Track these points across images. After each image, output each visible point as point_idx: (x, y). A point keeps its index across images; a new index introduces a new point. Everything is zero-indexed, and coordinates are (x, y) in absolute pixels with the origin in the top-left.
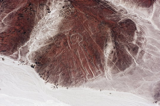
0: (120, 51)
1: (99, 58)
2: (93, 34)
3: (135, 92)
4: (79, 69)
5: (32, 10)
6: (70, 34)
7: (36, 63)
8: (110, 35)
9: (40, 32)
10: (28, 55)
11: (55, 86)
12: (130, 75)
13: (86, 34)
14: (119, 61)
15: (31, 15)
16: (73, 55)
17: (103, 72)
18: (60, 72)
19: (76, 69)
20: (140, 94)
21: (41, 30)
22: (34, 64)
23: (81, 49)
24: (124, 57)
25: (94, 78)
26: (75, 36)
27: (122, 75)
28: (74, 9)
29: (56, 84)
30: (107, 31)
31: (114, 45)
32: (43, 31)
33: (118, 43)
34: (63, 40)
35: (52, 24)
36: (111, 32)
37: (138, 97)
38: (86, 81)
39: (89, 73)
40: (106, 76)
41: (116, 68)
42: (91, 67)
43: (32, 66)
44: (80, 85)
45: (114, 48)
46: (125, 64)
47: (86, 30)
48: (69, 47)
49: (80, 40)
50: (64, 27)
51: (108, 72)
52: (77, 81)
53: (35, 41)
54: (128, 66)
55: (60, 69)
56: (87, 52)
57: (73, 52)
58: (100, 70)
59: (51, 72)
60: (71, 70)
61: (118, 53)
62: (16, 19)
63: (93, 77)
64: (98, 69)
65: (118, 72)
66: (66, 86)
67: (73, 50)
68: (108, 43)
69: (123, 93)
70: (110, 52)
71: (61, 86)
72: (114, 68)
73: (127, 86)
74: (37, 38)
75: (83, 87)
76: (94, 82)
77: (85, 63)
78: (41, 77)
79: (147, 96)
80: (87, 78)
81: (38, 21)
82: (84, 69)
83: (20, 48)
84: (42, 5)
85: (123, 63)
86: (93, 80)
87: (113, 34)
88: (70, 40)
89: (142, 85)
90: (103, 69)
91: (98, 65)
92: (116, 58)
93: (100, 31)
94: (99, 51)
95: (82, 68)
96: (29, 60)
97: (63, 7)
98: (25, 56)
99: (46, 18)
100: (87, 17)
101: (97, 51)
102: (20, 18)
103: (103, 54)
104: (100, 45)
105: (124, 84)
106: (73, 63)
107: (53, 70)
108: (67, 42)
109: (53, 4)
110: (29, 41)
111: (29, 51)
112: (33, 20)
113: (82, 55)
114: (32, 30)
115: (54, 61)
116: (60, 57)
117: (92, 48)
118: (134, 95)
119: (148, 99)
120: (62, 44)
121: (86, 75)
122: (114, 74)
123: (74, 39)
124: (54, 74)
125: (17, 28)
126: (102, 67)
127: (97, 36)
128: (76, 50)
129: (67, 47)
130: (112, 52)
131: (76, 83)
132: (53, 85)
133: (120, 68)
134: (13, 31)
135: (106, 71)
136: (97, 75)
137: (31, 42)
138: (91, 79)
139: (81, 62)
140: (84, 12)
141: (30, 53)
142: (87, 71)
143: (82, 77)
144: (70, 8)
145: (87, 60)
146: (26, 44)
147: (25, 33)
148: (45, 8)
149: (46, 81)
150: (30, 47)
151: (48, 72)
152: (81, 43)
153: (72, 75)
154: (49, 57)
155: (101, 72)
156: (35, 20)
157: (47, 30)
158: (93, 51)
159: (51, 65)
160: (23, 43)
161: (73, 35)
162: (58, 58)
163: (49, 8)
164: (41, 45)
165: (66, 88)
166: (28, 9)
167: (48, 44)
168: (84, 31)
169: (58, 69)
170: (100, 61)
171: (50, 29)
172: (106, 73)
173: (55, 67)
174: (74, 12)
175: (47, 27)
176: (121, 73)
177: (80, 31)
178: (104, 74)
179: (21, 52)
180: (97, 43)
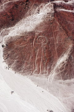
0: (70, 64)
1: (52, 62)
2: (57, 43)
3: (61, 99)
4: (31, 63)
5: (27, 5)
6: (39, 35)
7: (6, 45)
8: (70, 49)
9: (24, 25)
10: (6, 36)
11: (8, 67)
12: (67, 86)
13: (52, 41)
14: (64, 71)
15: (24, 10)
16: (33, 51)
17: (49, 74)
18: (17, 59)
19: (29, 62)
20: (64, 102)
21: (25, 23)
22: (5, 45)
23: (41, 50)
24: (71, 71)
25: (39, 75)
26: (42, 38)
27: (61, 83)
28: (53, 18)
29: (9, 66)
30: (69, 46)
31: (68, 58)
32: (25, 25)
33: (72, 58)
34: (31, 37)
35: (35, 22)
36: (72, 48)
37: (61, 104)
38: (31, 74)
39: (38, 69)
40: (49, 78)
41: (60, 75)
42: (41, 66)
43: (3, 46)
44: (26, 75)
45: (66, 60)
46: (68, 75)
47: (54, 38)
48: (32, 44)
49: (44, 43)
50: (39, 28)
51: (52, 75)
52: (25, 71)
53: (16, 29)
54: (70, 79)
55: (17, 57)
56: (45, 54)
57: (34, 49)
58: (47, 71)
59: (11, 56)
60: (26, 61)
61: (67, 65)
62: (12, 7)
63: (39, 73)
64: (46, 70)
65: (60, 79)
66: (15, 71)
67: (35, 47)
68: (65, 55)
69: (52, 95)
70: (62, 62)
71: (12, 70)
72: (58, 75)
73: (59, 92)
74: (19, 28)
75: (27, 78)
76: (37, 78)
77: (39, 61)
78: (3, 56)
79: (67, 107)
80: (34, 73)
81: (28, 16)
82: (36, 65)
83: (4, 30)
84: (37, 5)
85: (67, 74)
86: (37, 76)
87: (72, 50)
88: (36, 39)
89: (70, 97)
90: (50, 72)
91: (48, 68)
92: (63, 68)
93: (64, 44)
94: (55, 57)
95: (34, 63)
96: (3, 41)
97: (48, 14)
98: (3, 37)
99: (34, 16)
100: (60, 29)
101: (53, 57)
102: (15, 8)
103: (56, 61)
104: (58, 54)
105: (58, 89)
106: (30, 57)
107: (13, 55)
108: (33, 40)
109: (44, 8)
110: (13, 27)
111: (8, 34)
112: (24, 14)
113: (40, 55)
114: (20, 20)
115: (16, 49)
116: (22, 48)
117: (51, 53)
118: (59, 101)
119: (67, 109)
120: (28, 39)
121: (34, 70)
122: (56, 79)
123: (40, 40)
124: (11, 59)
125: (9, 14)
126: (50, 70)
127: (59, 46)
128: (37, 49)
129: (31, 43)
130: (63, 62)
131: (24, 72)
132: (7, 66)
133: (63, 77)
134: (5, 15)
135: (51, 74)
136: (42, 74)
137: (14, 29)
138: (36, 75)
139: (36, 59)
140: (60, 23)
141: (8, 36)
142: (37, 68)
143: (31, 70)
144: (50, 16)
145: (42, 59)
146: (9, 28)
147: (13, 20)
148: (37, 9)
149: (4, 61)
150: (11, 32)
151: (8, 55)
152: (44, 45)
153: (24, 65)
154: (15, 45)
155: (47, 73)
156: (26, 15)
157: (29, 25)
158: (50, 55)
159: (13, 51)
160: (8, 27)
161: (41, 36)
162: (20, 48)
163: (39, 10)
164: (18, 34)
165: (15, 72)
166: (24, 4)
167: (21, 35)
168: (52, 38)
169: (16, 56)
170: (51, 65)
171: (30, 25)
172: (50, 75)
173: (15, 54)
174: (52, 20)
175: (30, 23)
176: (62, 81)
177: (48, 36)
178: (48, 75)
179: (2, 33)
180: (57, 51)
